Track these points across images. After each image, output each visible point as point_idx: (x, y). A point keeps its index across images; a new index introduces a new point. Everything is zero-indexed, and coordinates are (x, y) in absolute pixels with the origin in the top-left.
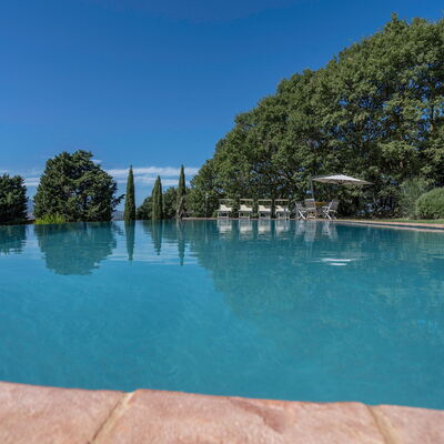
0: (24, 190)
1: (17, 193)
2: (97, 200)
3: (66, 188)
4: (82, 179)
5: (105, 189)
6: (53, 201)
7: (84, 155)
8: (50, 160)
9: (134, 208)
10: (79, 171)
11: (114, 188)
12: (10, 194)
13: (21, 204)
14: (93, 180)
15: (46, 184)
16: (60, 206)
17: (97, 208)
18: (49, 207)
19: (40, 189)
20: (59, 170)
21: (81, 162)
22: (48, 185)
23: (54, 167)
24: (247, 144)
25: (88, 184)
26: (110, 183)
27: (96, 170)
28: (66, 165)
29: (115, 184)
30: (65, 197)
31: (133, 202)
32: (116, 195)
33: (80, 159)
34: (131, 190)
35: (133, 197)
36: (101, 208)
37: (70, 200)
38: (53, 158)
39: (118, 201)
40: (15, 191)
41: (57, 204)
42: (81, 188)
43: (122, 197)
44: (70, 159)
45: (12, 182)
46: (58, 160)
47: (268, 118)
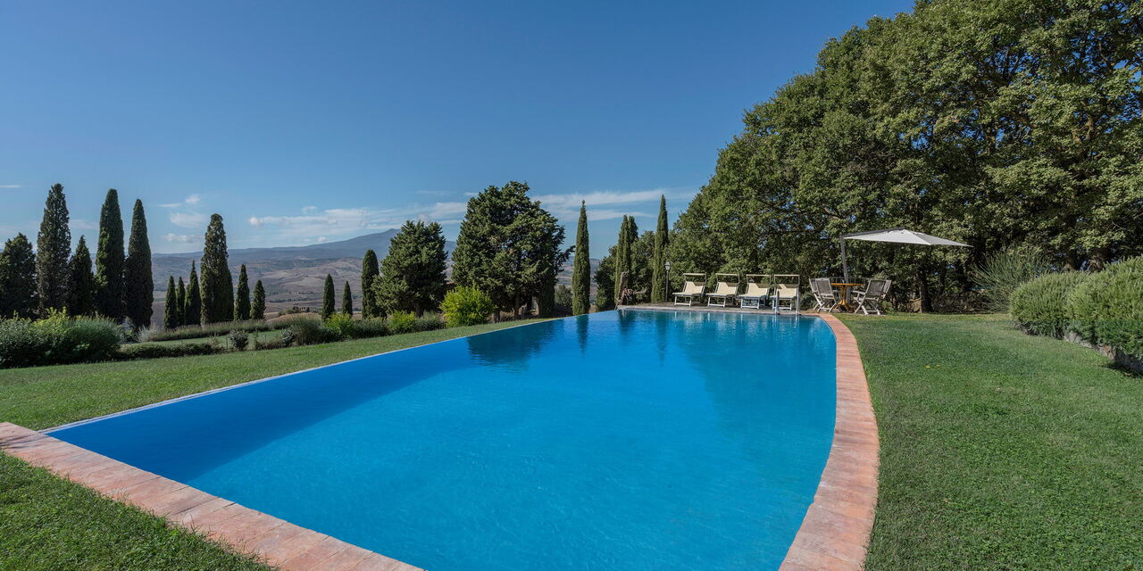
0: (442, 243)
1: (433, 248)
2: (535, 255)
3: (493, 240)
4: (512, 226)
5: (546, 237)
6: (477, 260)
7: (518, 189)
8: (473, 199)
9: (588, 267)
10: (511, 212)
11: (561, 237)
12: (426, 248)
13: (439, 261)
14: (529, 226)
15: (468, 234)
16: (484, 266)
17: (534, 269)
18: (470, 268)
19: (460, 242)
20: (483, 212)
21: (513, 200)
22: (470, 236)
23: (477, 209)
24: (751, 168)
25: (521, 232)
26: (553, 229)
27: (532, 210)
28: (494, 205)
29: (562, 231)
30: (491, 253)
31: (587, 258)
32: (563, 248)
33: (511, 195)
34: (584, 239)
35: (586, 250)
36: (539, 270)
37: (499, 256)
38: (476, 196)
39: (565, 256)
40: (431, 244)
41: (480, 264)
42: (513, 237)
43: (571, 250)
44: (498, 195)
45: (426, 233)
46: (483, 198)
47: (788, 123)
